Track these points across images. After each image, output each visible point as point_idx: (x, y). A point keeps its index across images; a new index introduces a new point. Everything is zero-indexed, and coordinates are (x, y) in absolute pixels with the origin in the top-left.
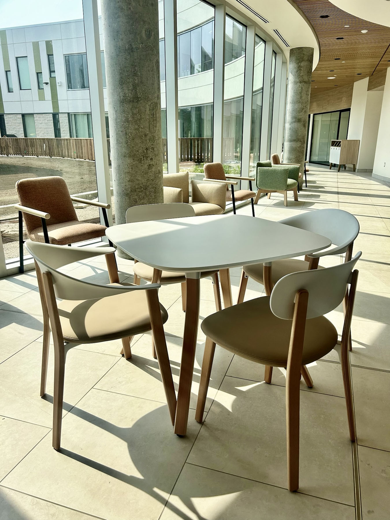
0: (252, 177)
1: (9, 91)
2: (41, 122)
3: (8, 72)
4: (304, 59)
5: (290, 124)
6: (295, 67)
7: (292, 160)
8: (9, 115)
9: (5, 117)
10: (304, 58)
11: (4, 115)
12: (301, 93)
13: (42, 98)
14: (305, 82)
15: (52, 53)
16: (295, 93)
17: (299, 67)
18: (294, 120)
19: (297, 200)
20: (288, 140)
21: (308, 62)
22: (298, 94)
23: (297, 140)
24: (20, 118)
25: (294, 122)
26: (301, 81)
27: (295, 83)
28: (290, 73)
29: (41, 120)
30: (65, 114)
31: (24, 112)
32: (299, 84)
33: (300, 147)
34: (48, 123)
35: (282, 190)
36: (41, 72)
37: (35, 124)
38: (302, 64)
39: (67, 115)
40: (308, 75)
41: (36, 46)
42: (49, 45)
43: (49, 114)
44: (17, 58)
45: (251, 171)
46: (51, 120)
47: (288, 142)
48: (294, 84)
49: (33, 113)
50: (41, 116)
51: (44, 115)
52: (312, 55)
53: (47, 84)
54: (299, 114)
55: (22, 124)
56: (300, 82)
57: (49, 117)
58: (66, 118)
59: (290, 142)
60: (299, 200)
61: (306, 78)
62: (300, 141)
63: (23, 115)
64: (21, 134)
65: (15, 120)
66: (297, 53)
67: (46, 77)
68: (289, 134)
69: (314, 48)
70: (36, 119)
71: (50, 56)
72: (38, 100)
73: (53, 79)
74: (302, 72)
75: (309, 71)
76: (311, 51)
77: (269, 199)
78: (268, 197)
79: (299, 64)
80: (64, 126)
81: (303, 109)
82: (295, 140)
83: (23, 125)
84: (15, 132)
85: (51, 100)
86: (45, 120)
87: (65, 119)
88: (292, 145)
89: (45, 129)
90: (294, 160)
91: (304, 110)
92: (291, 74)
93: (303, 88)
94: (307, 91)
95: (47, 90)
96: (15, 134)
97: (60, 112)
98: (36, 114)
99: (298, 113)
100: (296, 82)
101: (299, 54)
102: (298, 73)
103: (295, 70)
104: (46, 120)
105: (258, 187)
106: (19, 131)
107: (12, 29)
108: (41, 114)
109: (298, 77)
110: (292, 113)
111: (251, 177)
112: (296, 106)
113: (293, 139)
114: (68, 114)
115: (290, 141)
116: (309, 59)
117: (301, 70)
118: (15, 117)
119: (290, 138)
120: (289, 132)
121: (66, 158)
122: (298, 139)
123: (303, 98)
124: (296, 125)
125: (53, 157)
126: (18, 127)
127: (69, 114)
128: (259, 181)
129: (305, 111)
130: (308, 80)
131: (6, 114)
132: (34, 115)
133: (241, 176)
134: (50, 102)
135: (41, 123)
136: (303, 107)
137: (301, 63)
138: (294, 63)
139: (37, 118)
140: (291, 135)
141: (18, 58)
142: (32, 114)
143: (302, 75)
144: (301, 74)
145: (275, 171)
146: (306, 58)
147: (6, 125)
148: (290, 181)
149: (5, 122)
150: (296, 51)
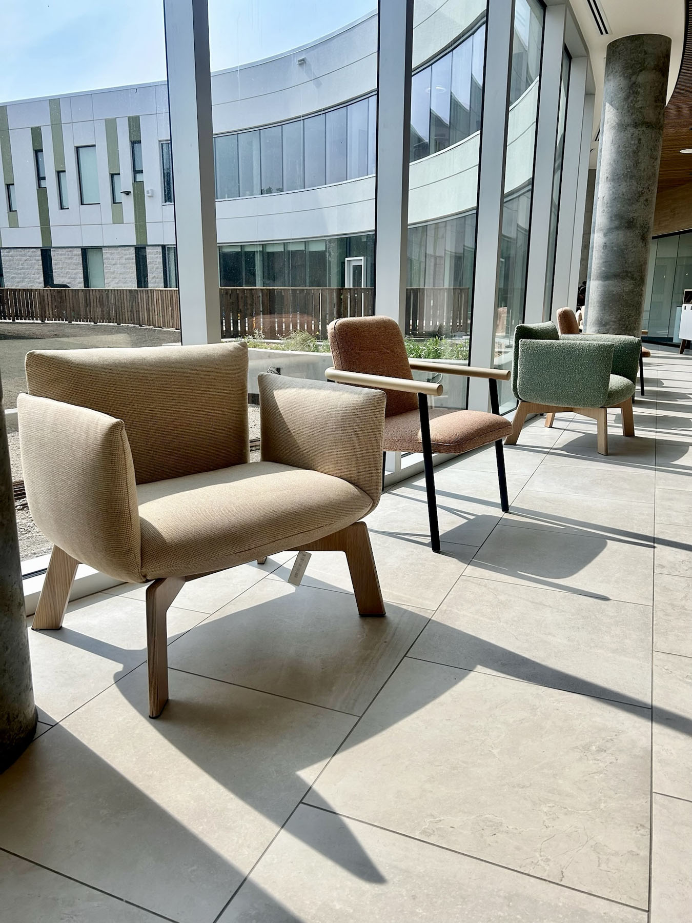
0: (503, 367)
1: (61, 207)
2: (113, 262)
3: (62, 174)
4: (645, 65)
5: (605, 235)
6: (621, 86)
7: (608, 327)
8: (59, 250)
9: (52, 253)
10: (646, 63)
11: (52, 250)
12: (636, 153)
13: (118, 219)
14: (649, 125)
15: (139, 139)
16: (619, 152)
17: (632, 85)
18: (617, 223)
19: (632, 434)
20: (600, 274)
21: (657, 73)
22: (629, 156)
23: (625, 274)
24: (78, 256)
25: (617, 228)
26: (636, 123)
27: (621, 127)
28: (607, 105)
29: (115, 258)
30: (157, 247)
31: (85, 244)
32: (631, 130)
33: (632, 291)
34: (126, 264)
35: (592, 405)
36: (118, 172)
37: (105, 266)
38: (641, 78)
39: (160, 249)
40: (657, 106)
41: (111, 126)
42: (134, 124)
43: (130, 248)
44: (77, 148)
45: (500, 352)
46: (133, 259)
47: (601, 280)
48: (618, 131)
49: (102, 245)
50: (115, 251)
51: (120, 249)
52: (667, 56)
53: (128, 193)
54: (630, 208)
55: (82, 266)
56: (636, 125)
57: (129, 253)
58: (158, 255)
59: (605, 281)
60: (637, 433)
61: (650, 115)
62: (632, 278)
63: (85, 251)
64: (79, 283)
65: (69, 258)
66: (627, 50)
67: (125, 181)
68: (603, 260)
69: (670, 40)
70: (106, 257)
71: (135, 142)
72: (112, 223)
73: (139, 186)
74: (640, 98)
75: (658, 96)
76: (664, 43)
77: (551, 427)
78: (547, 422)
79: (633, 79)
80: (155, 270)
81: (641, 194)
82: (619, 276)
83: (82, 268)
84: (69, 281)
85: (134, 222)
86: (121, 258)
87: (157, 257)
88: (611, 288)
89: (120, 274)
90: (613, 327)
91: (645, 199)
92: (611, 107)
93: (643, 141)
94: (654, 148)
95: (128, 204)
96: (68, 283)
97: (148, 244)
98: (106, 248)
99: (626, 206)
100: (623, 125)
101: (633, 53)
102: (629, 100)
103: (622, 95)
104: (124, 259)
105: (517, 396)
106: (75, 279)
107: (70, 97)
108: (115, 248)
109: (629, 111)
110: (611, 207)
111: (499, 367)
112: (624, 188)
113: (612, 271)
114: (163, 247)
115: (604, 278)
116: (658, 65)
117: (637, 93)
118: (70, 253)
119: (604, 269)
120: (601, 254)
121: (145, 327)
122: (627, 272)
123: (642, 166)
124: (620, 236)
125: (122, 324)
126: (75, 271)
127: (165, 247)
128: (522, 378)
129: (647, 200)
130: (658, 118)
131: (54, 247)
132: (103, 249)
133: (469, 365)
134: (133, 227)
135: (114, 264)
136: (641, 189)
137: (638, 75)
138: (620, 76)
139: (108, 255)
140: (607, 263)
141: (80, 149)
142: (99, 248)
143: (640, 106)
144: (638, 105)
145: (570, 351)
146: (651, 62)
147: (53, 268)
148: (616, 381)
149: (53, 262)
150: (623, 45)
